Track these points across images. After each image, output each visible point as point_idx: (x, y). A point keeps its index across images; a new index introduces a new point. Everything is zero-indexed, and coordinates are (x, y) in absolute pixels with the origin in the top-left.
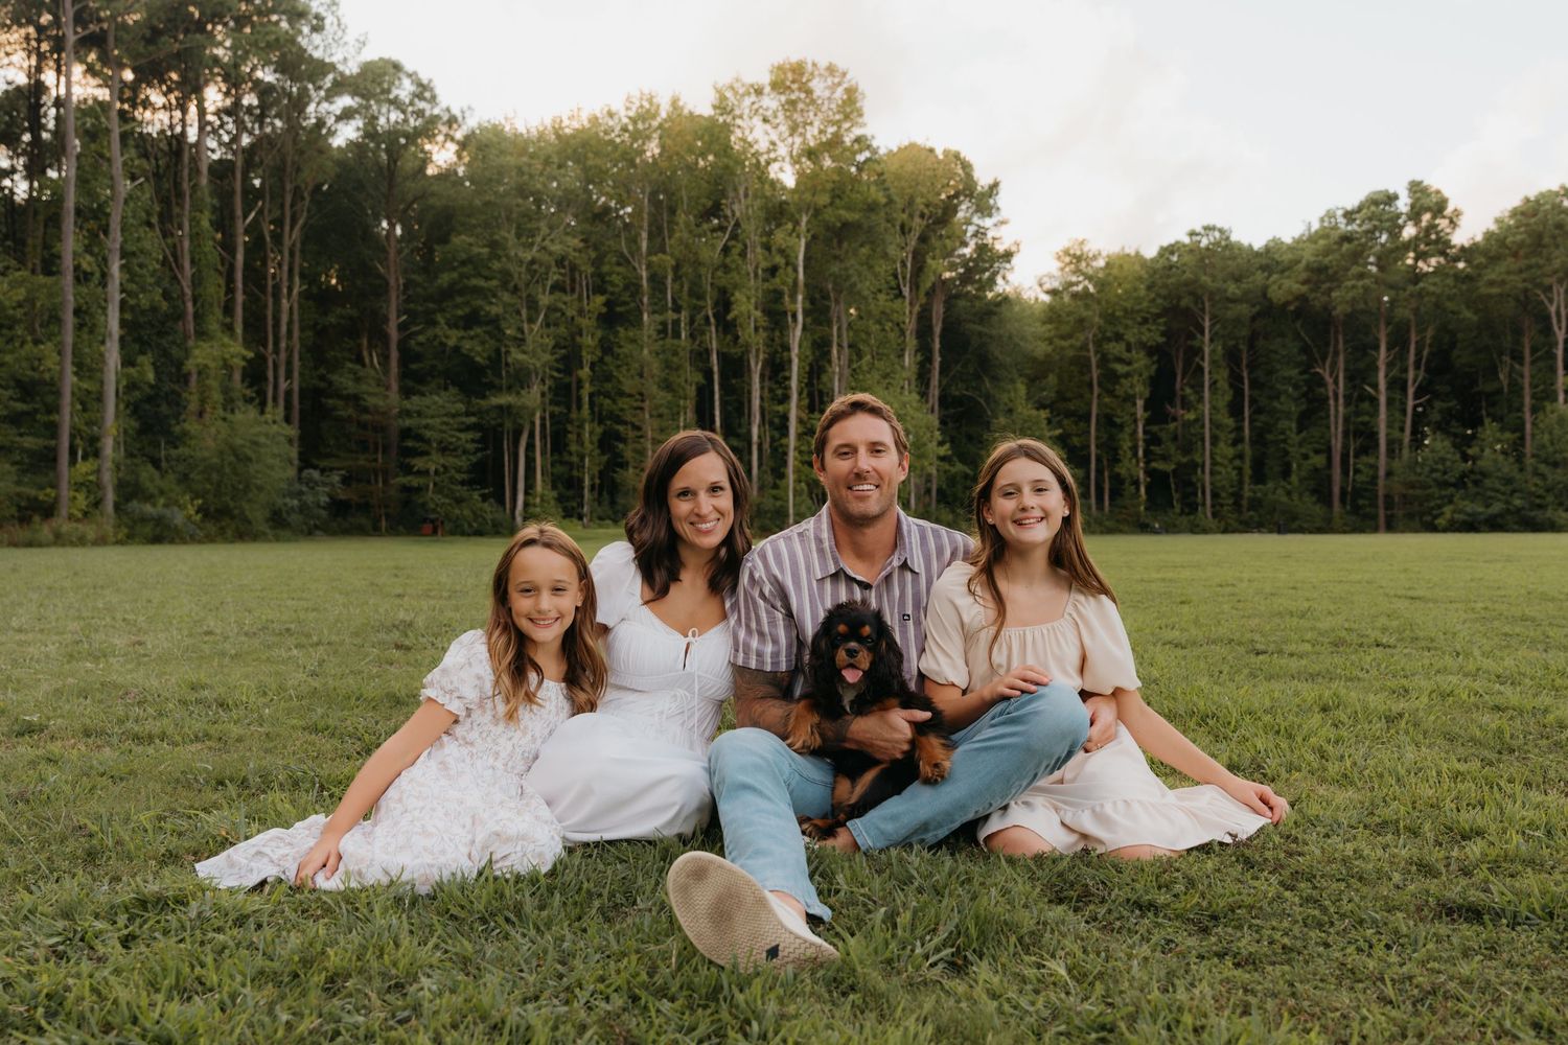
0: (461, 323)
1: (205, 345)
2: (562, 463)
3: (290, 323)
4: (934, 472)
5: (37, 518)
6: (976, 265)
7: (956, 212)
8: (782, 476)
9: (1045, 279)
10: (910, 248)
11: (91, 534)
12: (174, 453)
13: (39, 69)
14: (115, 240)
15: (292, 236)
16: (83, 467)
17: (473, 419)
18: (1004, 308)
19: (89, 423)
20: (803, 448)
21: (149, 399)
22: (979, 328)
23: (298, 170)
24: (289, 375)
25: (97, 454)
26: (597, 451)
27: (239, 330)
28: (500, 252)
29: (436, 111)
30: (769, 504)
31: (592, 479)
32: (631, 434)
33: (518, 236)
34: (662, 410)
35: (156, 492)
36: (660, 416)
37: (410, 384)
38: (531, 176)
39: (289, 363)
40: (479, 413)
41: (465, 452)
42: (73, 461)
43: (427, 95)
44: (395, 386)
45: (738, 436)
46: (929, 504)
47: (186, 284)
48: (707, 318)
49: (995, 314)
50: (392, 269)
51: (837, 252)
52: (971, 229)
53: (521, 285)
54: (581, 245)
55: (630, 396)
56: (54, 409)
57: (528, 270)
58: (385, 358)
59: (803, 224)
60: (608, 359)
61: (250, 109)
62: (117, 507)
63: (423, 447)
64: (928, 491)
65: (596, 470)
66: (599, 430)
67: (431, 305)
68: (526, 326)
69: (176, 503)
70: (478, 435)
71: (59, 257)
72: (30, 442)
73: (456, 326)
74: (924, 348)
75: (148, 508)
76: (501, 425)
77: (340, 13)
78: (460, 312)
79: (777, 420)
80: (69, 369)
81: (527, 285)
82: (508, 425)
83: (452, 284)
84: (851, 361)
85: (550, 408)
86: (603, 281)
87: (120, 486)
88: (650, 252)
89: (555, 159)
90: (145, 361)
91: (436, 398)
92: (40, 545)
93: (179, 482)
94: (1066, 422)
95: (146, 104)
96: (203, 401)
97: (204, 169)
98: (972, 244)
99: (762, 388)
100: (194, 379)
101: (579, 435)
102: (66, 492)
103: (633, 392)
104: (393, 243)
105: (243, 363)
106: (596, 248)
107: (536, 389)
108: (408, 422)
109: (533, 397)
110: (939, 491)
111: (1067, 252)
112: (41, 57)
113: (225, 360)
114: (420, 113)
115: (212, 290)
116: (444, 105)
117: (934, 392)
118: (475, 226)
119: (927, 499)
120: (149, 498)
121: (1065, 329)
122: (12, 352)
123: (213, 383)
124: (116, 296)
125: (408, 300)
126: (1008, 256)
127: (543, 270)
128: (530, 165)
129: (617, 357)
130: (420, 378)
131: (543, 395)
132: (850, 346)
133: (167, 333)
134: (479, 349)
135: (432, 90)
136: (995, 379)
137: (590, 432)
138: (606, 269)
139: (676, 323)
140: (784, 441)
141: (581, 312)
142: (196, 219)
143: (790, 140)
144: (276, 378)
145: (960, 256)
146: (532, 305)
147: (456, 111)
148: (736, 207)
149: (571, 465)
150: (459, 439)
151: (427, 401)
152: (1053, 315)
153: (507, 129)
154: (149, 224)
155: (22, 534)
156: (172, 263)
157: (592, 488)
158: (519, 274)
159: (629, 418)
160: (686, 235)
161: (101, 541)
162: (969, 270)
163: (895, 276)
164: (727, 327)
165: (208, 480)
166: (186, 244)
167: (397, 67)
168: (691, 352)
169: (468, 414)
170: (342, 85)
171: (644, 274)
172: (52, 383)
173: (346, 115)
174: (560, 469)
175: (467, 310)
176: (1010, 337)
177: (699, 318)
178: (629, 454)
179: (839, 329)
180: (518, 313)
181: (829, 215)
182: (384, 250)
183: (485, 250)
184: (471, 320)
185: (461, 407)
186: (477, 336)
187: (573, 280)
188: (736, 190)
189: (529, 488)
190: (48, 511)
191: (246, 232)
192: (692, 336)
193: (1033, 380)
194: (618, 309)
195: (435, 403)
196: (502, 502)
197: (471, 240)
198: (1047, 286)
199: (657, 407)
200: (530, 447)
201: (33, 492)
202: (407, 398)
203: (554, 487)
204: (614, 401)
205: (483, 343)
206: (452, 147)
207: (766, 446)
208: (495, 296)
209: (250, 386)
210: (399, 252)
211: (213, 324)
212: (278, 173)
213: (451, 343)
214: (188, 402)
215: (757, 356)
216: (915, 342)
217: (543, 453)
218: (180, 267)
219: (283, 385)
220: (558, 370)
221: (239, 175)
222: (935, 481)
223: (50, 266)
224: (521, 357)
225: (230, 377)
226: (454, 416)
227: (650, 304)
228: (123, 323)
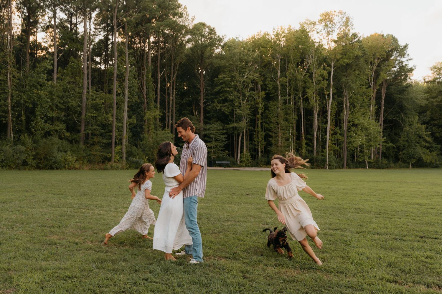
0: (222, 102)
1: (149, 112)
2: (252, 144)
3: (173, 103)
4: (381, 147)
5: (106, 162)
6: (398, 74)
7: (392, 56)
8: (325, 148)
9: (426, 77)
10: (373, 70)
11: (120, 167)
12: (141, 143)
13: (108, 35)
14: (126, 84)
15: (173, 78)
16: (118, 147)
17: (225, 131)
18: (409, 89)
19: (120, 135)
20: (333, 139)
21: (135, 127)
22: (400, 96)
23: (175, 59)
24: (172, 119)
25: (121, 144)
26: (263, 140)
27: (159, 107)
28: (234, 79)
29: (215, 37)
30: (320, 157)
31: (262, 149)
32: (274, 135)
33: (239, 74)
34: (284, 128)
35: (136, 154)
36: (284, 129)
37: (206, 120)
38: (244, 55)
39: (172, 115)
40: (227, 129)
41: (222, 141)
42: (115, 146)
43: (213, 32)
44: (202, 121)
45: (310, 135)
46: (379, 157)
47: (145, 94)
48: (300, 97)
49: (406, 91)
50: (202, 86)
51: (345, 74)
52: (397, 62)
53: (240, 89)
54: (259, 76)
55: (274, 123)
56: (111, 131)
57: (243, 84)
58: (199, 113)
59: (333, 65)
60: (267, 111)
61: (162, 42)
62: (126, 158)
63: (210, 140)
64: (378, 153)
65: (263, 147)
66: (264, 134)
67: (212, 97)
68: (241, 102)
69: (141, 158)
70: (226, 136)
71: (112, 89)
72: (105, 141)
73: (221, 103)
74: (378, 104)
75: (134, 159)
76: (233, 133)
77: (187, 11)
78: (221, 99)
79: (323, 130)
80: (115, 120)
81: (242, 89)
82: (236, 133)
83: (219, 90)
84: (350, 110)
85: (248, 127)
86: (266, 86)
87: (127, 152)
88: (281, 77)
89: (251, 49)
90: (134, 117)
91: (214, 125)
92: (108, 170)
93: (142, 151)
94: (433, 128)
95: (134, 43)
96: (149, 128)
97: (150, 60)
98: (398, 67)
99: (318, 120)
100: (146, 121)
101: (258, 135)
102: (114, 155)
103: (275, 122)
104: (202, 77)
105: (159, 117)
106: (264, 76)
107: (244, 122)
108: (205, 132)
109: (243, 124)
110: (382, 153)
111: (435, 68)
112: (108, 31)
113: (155, 116)
114: (211, 38)
115: (151, 96)
116: (217, 35)
117: (382, 119)
118: (226, 72)
119: (378, 156)
120: (135, 156)
121: (434, 95)
122: (101, 116)
123: (151, 122)
124: (127, 100)
125: (206, 96)
126: (411, 70)
127: (247, 84)
128: (243, 52)
129: (269, 110)
130: (209, 118)
131: (247, 123)
132: (350, 104)
133: (139, 108)
134: (227, 110)
135: (214, 31)
136: (405, 114)
137: (261, 134)
138: (267, 83)
139: (290, 99)
140: (325, 137)
141: (259, 97)
142: (147, 75)
143: (327, 38)
144: (168, 119)
145: (393, 71)
146: (244, 95)
147: (221, 37)
148: (309, 61)
149: (255, 145)
150: (220, 137)
151: (211, 126)
152: (428, 91)
153: (237, 40)
154: (135, 78)
155: (103, 166)
156: (141, 89)
157: (262, 152)
158: (240, 86)
159: (273, 130)
160: (292, 71)
161: (122, 168)
162: (396, 76)
163: (368, 80)
164: (307, 100)
165: (150, 150)
166: (145, 83)
167: (204, 25)
168: (295, 108)
169: (223, 130)
170: (188, 32)
171: (279, 84)
172: (111, 124)
173: (189, 41)
174: (251, 146)
175: (223, 98)
176: (411, 99)
177: (297, 97)
178: (273, 142)
179: (346, 99)
180: (239, 98)
181: (341, 62)
182: (199, 80)
183: (229, 79)
184: (225, 100)
185: (221, 127)
186: (226, 105)
187: (257, 86)
188: (309, 55)
189: (242, 152)
190: (109, 160)
191: (161, 78)
192: (295, 104)
193: (420, 113)
194: (271, 95)
195: (214, 126)
196: (234, 157)
197: (225, 76)
198: (426, 80)
199: (282, 127)
200: (242, 139)
201: (106, 154)
202: (205, 125)
203: (250, 151)
204: (269, 125)
205: (228, 108)
206: (220, 47)
207: (320, 139)
208: (232, 93)
209: (161, 123)
210: (204, 80)
211: (152, 106)
212: (170, 60)
213: (218, 108)
214: (145, 128)
215: (316, 109)
216: (374, 101)
217: (246, 141)
218: (143, 89)
219: (170, 122)
220: (251, 116)
221: (159, 62)
222: (381, 150)
223: (110, 92)
224: (240, 112)
225: (156, 120)
226: (219, 130)
227: (281, 93)
228: (128, 107)
